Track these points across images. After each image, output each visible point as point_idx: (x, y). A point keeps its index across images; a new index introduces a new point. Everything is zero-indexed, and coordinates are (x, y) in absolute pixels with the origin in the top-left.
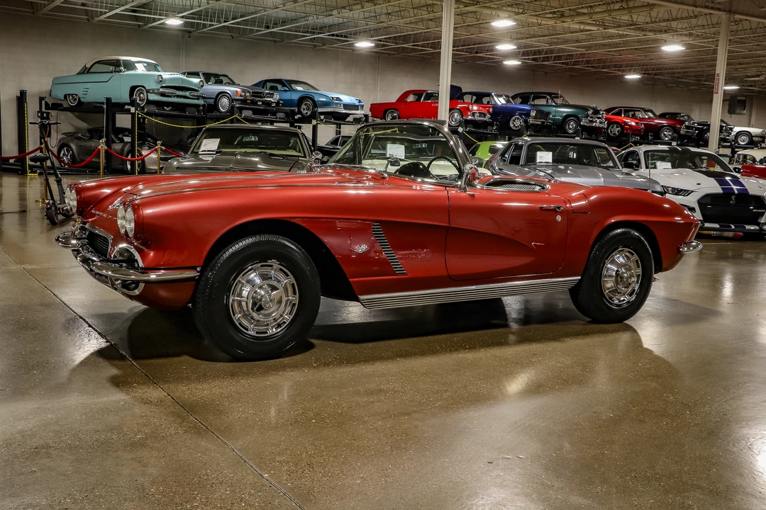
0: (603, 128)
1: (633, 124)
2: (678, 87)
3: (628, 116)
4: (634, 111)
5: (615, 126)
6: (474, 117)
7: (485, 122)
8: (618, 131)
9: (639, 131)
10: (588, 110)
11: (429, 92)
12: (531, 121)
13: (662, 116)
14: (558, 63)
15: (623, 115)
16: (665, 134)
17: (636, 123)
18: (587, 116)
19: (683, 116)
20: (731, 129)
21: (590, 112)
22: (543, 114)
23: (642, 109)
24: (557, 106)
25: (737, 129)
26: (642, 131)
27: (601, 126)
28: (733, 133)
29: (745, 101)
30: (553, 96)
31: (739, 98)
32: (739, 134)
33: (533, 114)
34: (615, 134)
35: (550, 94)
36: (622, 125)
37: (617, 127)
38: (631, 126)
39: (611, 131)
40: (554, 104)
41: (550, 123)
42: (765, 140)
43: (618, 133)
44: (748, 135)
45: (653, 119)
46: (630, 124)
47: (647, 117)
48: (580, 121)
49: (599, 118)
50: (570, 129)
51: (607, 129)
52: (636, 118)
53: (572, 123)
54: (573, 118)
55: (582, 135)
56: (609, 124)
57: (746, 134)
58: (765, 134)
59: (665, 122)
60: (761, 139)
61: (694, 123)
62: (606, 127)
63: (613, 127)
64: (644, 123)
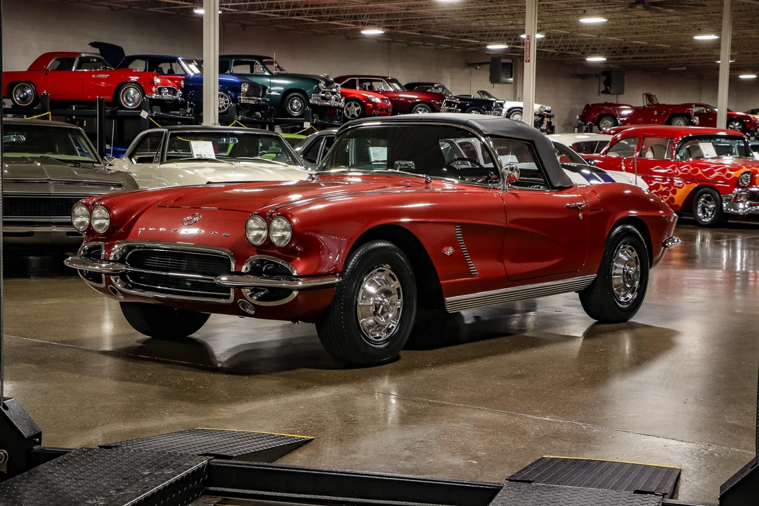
0: (339, 108)
1: (378, 100)
2: (424, 45)
3: (365, 89)
4: (371, 81)
5: (353, 104)
6: (160, 93)
7: (177, 100)
9: (385, 108)
10: (318, 82)
12: (243, 99)
13: (410, 87)
14: (271, 13)
15: (358, 88)
17: (382, 99)
18: (318, 90)
19: (437, 88)
20: (502, 105)
21: (322, 85)
22: (256, 89)
23: (385, 78)
24: (272, 76)
25: (508, 105)
26: (390, 108)
27: (337, 104)
28: (505, 111)
29: (512, 64)
30: (265, 61)
31: (503, 61)
32: (511, 111)
33: (245, 88)
34: (353, 116)
35: (260, 58)
36: (363, 102)
37: (356, 106)
38: (374, 104)
39: (348, 112)
40: (267, 73)
41: (266, 101)
42: (545, 119)
43: (358, 113)
44: (522, 112)
45: (400, 93)
46: (373, 100)
47: (392, 90)
48: (308, 98)
49: (333, 93)
50: (295, 110)
51: (343, 109)
52: (378, 92)
53: (296, 101)
54: (296, 94)
55: (313, 118)
56: (346, 101)
57: (519, 110)
58: (546, 111)
59: (416, 97)
60: (540, 119)
61: (456, 97)
62: (343, 105)
63: (349, 106)
64: (391, 99)
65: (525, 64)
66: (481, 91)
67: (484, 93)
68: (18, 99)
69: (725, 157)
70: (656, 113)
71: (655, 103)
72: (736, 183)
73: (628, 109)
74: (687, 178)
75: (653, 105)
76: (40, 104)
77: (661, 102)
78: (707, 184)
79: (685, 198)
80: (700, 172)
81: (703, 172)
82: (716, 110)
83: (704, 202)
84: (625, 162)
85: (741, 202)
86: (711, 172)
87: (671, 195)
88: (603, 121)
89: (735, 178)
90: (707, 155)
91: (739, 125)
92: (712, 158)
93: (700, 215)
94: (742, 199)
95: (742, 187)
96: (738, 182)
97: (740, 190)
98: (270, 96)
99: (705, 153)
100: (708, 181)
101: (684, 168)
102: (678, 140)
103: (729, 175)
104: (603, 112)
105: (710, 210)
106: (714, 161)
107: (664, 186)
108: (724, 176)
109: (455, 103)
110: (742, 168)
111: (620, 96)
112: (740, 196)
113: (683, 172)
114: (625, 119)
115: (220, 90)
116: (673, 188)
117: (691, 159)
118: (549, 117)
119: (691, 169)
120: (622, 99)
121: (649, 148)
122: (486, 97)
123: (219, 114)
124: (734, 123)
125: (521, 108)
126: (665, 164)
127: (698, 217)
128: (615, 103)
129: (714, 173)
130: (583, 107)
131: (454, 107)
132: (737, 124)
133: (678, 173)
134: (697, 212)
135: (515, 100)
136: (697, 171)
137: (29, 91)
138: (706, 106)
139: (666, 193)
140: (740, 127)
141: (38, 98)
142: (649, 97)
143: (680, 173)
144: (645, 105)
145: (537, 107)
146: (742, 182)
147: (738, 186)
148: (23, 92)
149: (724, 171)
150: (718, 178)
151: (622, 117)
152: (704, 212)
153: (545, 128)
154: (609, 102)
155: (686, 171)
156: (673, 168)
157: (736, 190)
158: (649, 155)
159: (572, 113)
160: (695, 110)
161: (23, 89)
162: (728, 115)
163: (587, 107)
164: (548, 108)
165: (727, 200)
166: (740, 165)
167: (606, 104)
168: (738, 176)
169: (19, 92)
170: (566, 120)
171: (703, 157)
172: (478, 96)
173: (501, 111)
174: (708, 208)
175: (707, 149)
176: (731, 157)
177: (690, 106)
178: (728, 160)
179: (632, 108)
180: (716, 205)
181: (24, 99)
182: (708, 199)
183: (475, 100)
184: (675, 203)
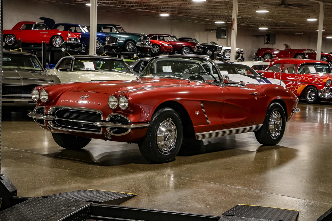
0: (149, 48)
1: (167, 45)
2: (187, 21)
3: (161, 40)
4: (164, 37)
5: (155, 47)
6: (71, 41)
7: (78, 44)
8: (158, 50)
9: (170, 49)
10: (140, 37)
11: (37, 23)
12: (107, 44)
13: (181, 40)
14: (120, 6)
15: (158, 39)
16: (184, 52)
17: (168, 45)
18: (140, 40)
19: (193, 40)
20: (221, 48)
21: (142, 38)
22: (113, 39)
23: (170, 35)
24: (120, 34)
25: (224, 48)
26: (172, 50)
28: (222, 51)
29: (226, 30)
30: (117, 27)
31: (222, 29)
32: (225, 51)
33: (108, 39)
34: (155, 52)
35: (115, 26)
36: (160, 46)
37: (157, 47)
38: (165, 47)
39: (153, 50)
40: (118, 32)
41: (117, 45)
42: (240, 55)
44: (230, 52)
45: (176, 42)
46: (164, 45)
47: (173, 41)
48: (136, 44)
49: (147, 42)
50: (130, 49)
51: (151, 49)
52: (166, 41)
53: (130, 45)
54: (131, 42)
55: (138, 53)
56: (152, 45)
58: (241, 51)
59: (184, 44)
60: (238, 54)
61: (201, 44)
62: (151, 47)
64: (172, 45)
65: (232, 30)
66: (212, 42)
68: (8, 42)
69: (320, 73)
70: (289, 53)
71: (289, 48)
72: (324, 84)
73: (277, 51)
74: (303, 82)
75: (288, 49)
76: (17, 44)
77: (292, 48)
78: (313, 85)
79: (302, 90)
80: (308, 79)
81: (310, 79)
82: (316, 52)
83: (310, 92)
84: (276, 74)
85: (327, 93)
87: (296, 89)
88: (266, 56)
90: (312, 72)
92: (314, 73)
93: (308, 98)
94: (327, 92)
95: (327, 86)
96: (325, 84)
97: (326, 87)
98: (119, 43)
100: (312, 83)
101: (301, 77)
102: (299, 65)
103: (321, 81)
104: (266, 52)
105: (313, 96)
106: (315, 75)
107: (293, 85)
108: (319, 81)
109: (201, 47)
110: (327, 78)
111: (274, 45)
112: (326, 90)
113: (301, 79)
114: (276, 55)
115: (97, 40)
116: (296, 86)
117: (305, 74)
118: (242, 53)
119: (305, 78)
120: (274, 46)
121: (286, 69)
122: (214, 45)
123: (97, 50)
124: (324, 58)
125: (230, 50)
126: (293, 75)
128: (271, 48)
129: (315, 80)
130: (257, 50)
131: (200, 49)
132: (325, 58)
133: (299, 80)
135: (227, 46)
136: (307, 79)
137: (12, 39)
138: (312, 50)
139: (294, 88)
140: (327, 60)
141: (16, 42)
142: (286, 46)
143: (300, 80)
144: (285, 49)
145: (237, 49)
146: (327, 84)
147: (326, 86)
148: (10, 39)
149: (319, 79)
150: (316, 82)
151: (274, 54)
152: (310, 97)
153: (240, 59)
154: (269, 47)
155: (302, 79)
156: (297, 77)
157: (324, 87)
158: (286, 72)
159: (252, 52)
160: (307, 52)
161: (10, 37)
162: (321, 54)
163: (259, 50)
164: (242, 50)
165: (320, 92)
166: (326, 76)
167: (267, 48)
168: (325, 81)
169: (8, 39)
170: (250, 55)
171: (310, 73)
172: (211, 44)
174: (312, 95)
175: (312, 69)
176: (322, 73)
177: (304, 50)
179: (279, 50)
180: (316, 94)
181: (10, 42)
182: (312, 91)
183: (210, 46)
184: (298, 93)
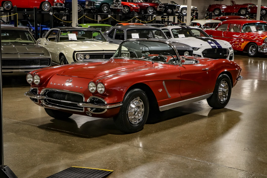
0: (121, 9)
1: (135, 6)
3: (130, 2)
5: (126, 8)
6: (57, 6)
7: (63, 8)
8: (128, 10)
9: (138, 10)
12: (86, 7)
15: (127, 1)
16: (149, 11)
17: (136, 6)
18: (113, 3)
19: (156, 1)
20: (179, 7)
21: (114, 1)
22: (91, 3)
25: (182, 6)
26: (139, 10)
27: (120, 8)
28: (180, 9)
32: (183, 9)
33: (87, 3)
34: (126, 12)
36: (129, 7)
37: (127, 8)
38: (133, 7)
39: (124, 11)
41: (94, 7)
42: (195, 11)
43: (128, 11)
44: (187, 9)
45: (143, 3)
46: (133, 6)
47: (140, 2)
48: (109, 6)
49: (119, 4)
50: (105, 10)
51: (122, 10)
52: (134, 3)
53: (105, 7)
54: (106, 5)
55: (111, 14)
56: (123, 7)
57: (186, 9)
58: (195, 9)
59: (148, 5)
60: (193, 11)
61: (163, 4)
62: (122, 9)
63: (124, 8)
64: (139, 5)
66: (172, 1)
67: (173, 2)
68: (6, 7)
69: (259, 31)
70: (235, 8)
71: (235, 4)
72: (263, 41)
73: (225, 6)
74: (245, 39)
75: (234, 5)
76: (13, 9)
77: (236, 4)
78: (253, 41)
79: (245, 46)
80: (250, 37)
81: (251, 37)
82: (257, 6)
83: (251, 48)
84: (223, 32)
85: (265, 48)
86: (254, 37)
87: (240, 45)
88: (216, 11)
89: (263, 39)
90: (253, 30)
91: (265, 11)
92: (255, 32)
93: (250, 53)
94: (265, 47)
95: (265, 43)
96: (264, 41)
97: (264, 44)
98: (96, 5)
99: (252, 30)
100: (254, 40)
101: (244, 35)
102: (243, 25)
103: (261, 38)
104: (216, 8)
105: (253, 51)
106: (255, 33)
107: (237, 42)
108: (259, 39)
109: (162, 7)
110: (266, 36)
111: (222, 2)
112: (265, 46)
113: (244, 37)
114: (224, 10)
115: (78, 4)
116: (240, 43)
117: (247, 32)
118: (196, 10)
119: (247, 36)
120: (222, 3)
121: (232, 28)
122: (173, 4)
123: (78, 12)
124: (263, 11)
125: (187, 8)
126: (237, 34)
127: (249, 53)
128: (220, 4)
129: (255, 37)
130: (209, 6)
131: (162, 8)
132: (264, 11)
133: (242, 37)
134: (249, 51)
135: (184, 5)
136: (249, 37)
137: (9, 4)
138: (253, 5)
139: (238, 44)
140: (265, 12)
141: (12, 7)
142: (233, 2)
143: (243, 37)
144: (231, 5)
145: (192, 7)
146: (265, 41)
147: (264, 43)
148: (7, 5)
149: (259, 37)
150: (257, 39)
151: (222, 9)
152: (251, 52)
153: (195, 15)
154: (218, 4)
155: (245, 37)
156: (241, 36)
157: (263, 44)
158: (232, 30)
159: (204, 8)
160: (249, 6)
161: (7, 3)
162: (261, 8)
163: (210, 6)
164: (196, 7)
165: (260, 48)
166: (265, 34)
167: (217, 5)
168: (264, 39)
169: (6, 5)
170: (202, 11)
171: (251, 31)
172: (171, 4)
173: (179, 9)
174: (253, 50)
175: (253, 29)
176: (262, 31)
177: (247, 4)
178: (260, 32)
179: (226, 6)
180: (256, 49)
181: (8, 7)
182: (253, 47)
183: (170, 5)
184: (241, 48)
